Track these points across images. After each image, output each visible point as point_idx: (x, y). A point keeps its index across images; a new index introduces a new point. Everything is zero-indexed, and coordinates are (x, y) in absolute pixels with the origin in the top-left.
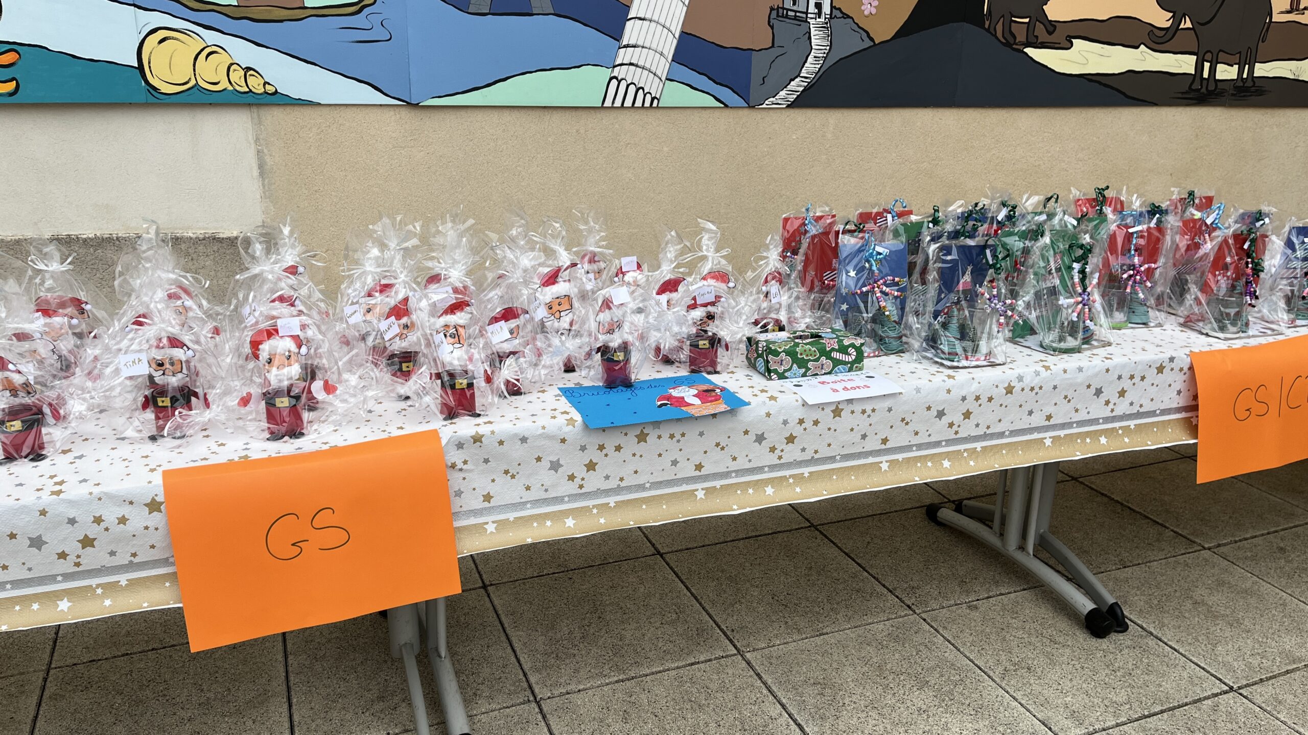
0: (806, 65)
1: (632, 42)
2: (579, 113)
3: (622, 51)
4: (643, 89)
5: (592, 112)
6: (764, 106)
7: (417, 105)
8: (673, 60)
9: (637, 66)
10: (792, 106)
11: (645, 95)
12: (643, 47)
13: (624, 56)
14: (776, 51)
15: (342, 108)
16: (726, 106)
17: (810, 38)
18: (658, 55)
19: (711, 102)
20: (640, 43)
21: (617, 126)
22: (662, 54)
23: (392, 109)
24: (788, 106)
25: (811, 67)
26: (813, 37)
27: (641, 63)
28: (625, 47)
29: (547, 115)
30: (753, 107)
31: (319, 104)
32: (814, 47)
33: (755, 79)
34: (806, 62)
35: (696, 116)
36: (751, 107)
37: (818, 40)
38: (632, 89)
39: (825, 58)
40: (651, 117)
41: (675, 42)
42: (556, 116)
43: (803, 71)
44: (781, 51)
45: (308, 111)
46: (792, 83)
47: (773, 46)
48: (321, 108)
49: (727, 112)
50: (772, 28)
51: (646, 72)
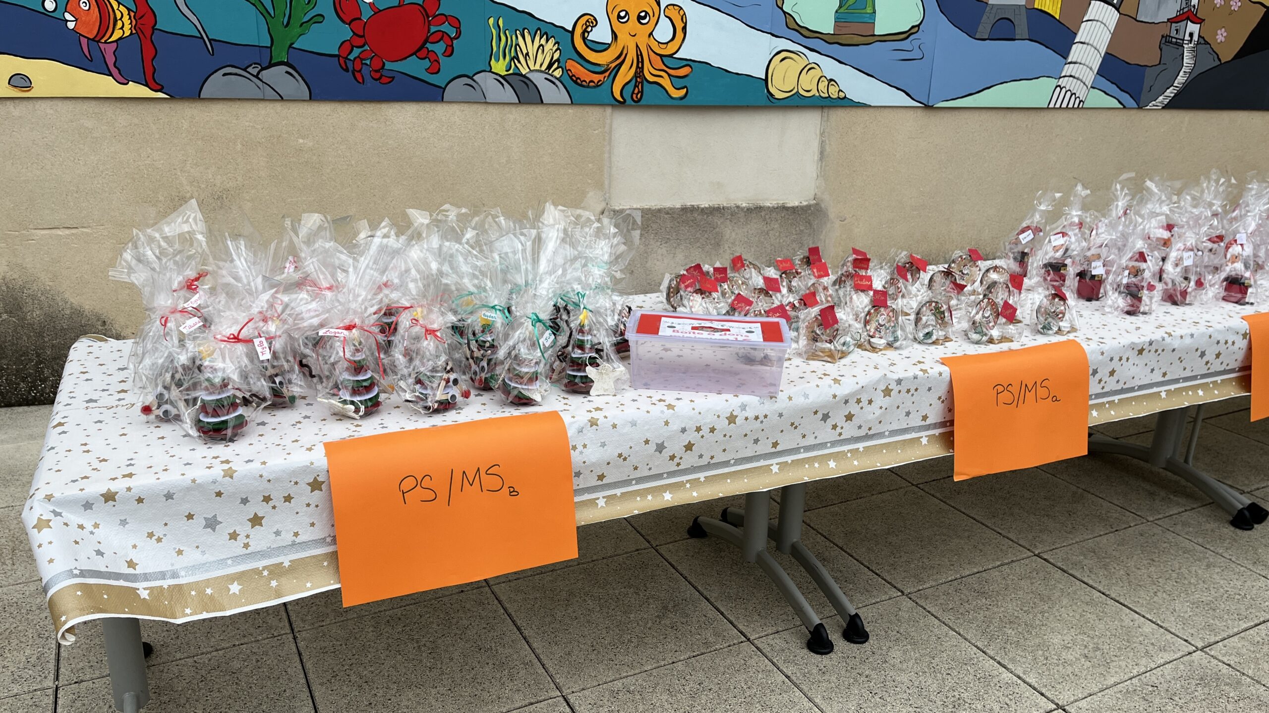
0: (1179, 77)
1: (1074, 60)
2: (1030, 112)
3: (1067, 66)
4: (1075, 94)
5: (1039, 111)
6: (1148, 107)
7: (931, 107)
8: (1097, 73)
9: (1074, 77)
10: (1166, 107)
11: (1076, 99)
12: (1080, 64)
13: (1068, 70)
14: (1161, 67)
15: (882, 109)
16: (1124, 107)
17: (1183, 58)
18: (1088, 69)
19: (1115, 103)
20: (1079, 61)
21: (1053, 122)
22: (1091, 69)
23: (912, 109)
24: (1163, 108)
25: (1181, 79)
26: (1185, 58)
27: (1077, 76)
28: (1070, 63)
29: (1009, 114)
30: (1141, 108)
31: (870, 106)
32: (1185, 65)
33: (1146, 87)
34: (1178, 75)
35: (1104, 115)
36: (1140, 108)
37: (1188, 60)
38: (1069, 94)
39: (1190, 73)
40: (1075, 116)
41: (1101, 60)
42: (1015, 115)
43: (1176, 82)
44: (1163, 67)
45: (860, 112)
46: (1168, 91)
47: (1160, 64)
48: (871, 110)
49: (1125, 112)
50: (1161, 50)
51: (1079, 82)
